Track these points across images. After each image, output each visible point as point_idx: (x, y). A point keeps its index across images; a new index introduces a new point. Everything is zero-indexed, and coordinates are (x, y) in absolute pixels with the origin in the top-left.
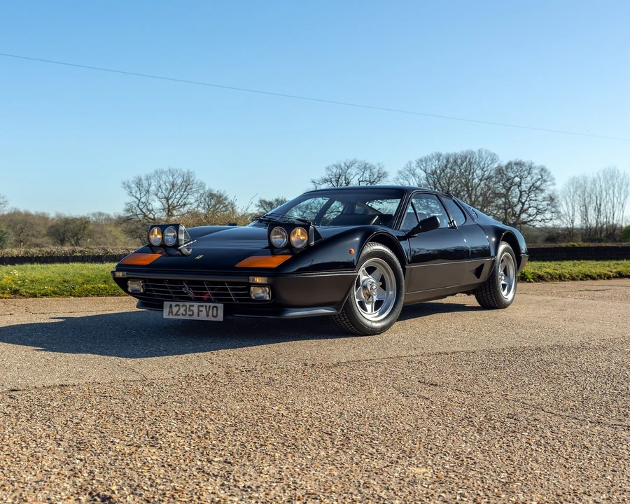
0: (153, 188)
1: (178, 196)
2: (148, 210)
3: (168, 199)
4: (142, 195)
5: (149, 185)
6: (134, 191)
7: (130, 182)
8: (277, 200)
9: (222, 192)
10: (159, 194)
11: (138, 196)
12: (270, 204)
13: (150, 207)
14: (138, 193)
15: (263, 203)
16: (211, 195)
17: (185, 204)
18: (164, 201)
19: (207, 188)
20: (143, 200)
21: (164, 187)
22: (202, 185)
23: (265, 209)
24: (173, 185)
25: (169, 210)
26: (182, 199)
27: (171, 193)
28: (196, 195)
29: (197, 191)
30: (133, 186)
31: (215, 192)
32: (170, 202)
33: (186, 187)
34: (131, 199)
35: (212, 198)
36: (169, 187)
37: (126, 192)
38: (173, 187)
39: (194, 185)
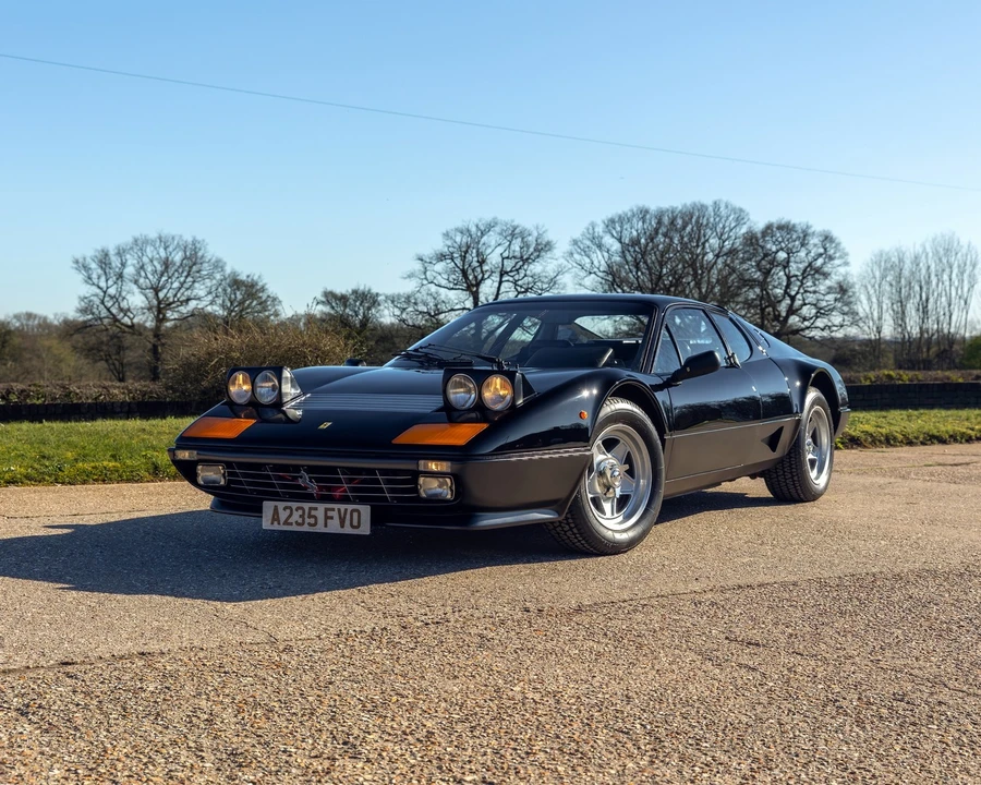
0: (129, 271)
1: (176, 285)
2: (121, 310)
3: (156, 290)
4: (110, 283)
5: (123, 265)
6: (94, 276)
7: (89, 260)
8: (355, 292)
9: (255, 278)
10: (141, 280)
11: (103, 284)
12: (343, 299)
13: (124, 305)
14: (103, 278)
15: (330, 297)
16: (236, 283)
17: (188, 300)
18: (150, 293)
19: (228, 270)
20: (112, 291)
21: (149, 268)
22: (218, 265)
23: (333, 308)
24: (167, 264)
25: (160, 309)
26: (183, 290)
27: (164, 279)
29: (210, 276)
30: (93, 266)
31: (243, 277)
32: (161, 295)
33: (191, 267)
35: (238, 289)
36: (159, 268)
37: (80, 277)
39: (205, 265)
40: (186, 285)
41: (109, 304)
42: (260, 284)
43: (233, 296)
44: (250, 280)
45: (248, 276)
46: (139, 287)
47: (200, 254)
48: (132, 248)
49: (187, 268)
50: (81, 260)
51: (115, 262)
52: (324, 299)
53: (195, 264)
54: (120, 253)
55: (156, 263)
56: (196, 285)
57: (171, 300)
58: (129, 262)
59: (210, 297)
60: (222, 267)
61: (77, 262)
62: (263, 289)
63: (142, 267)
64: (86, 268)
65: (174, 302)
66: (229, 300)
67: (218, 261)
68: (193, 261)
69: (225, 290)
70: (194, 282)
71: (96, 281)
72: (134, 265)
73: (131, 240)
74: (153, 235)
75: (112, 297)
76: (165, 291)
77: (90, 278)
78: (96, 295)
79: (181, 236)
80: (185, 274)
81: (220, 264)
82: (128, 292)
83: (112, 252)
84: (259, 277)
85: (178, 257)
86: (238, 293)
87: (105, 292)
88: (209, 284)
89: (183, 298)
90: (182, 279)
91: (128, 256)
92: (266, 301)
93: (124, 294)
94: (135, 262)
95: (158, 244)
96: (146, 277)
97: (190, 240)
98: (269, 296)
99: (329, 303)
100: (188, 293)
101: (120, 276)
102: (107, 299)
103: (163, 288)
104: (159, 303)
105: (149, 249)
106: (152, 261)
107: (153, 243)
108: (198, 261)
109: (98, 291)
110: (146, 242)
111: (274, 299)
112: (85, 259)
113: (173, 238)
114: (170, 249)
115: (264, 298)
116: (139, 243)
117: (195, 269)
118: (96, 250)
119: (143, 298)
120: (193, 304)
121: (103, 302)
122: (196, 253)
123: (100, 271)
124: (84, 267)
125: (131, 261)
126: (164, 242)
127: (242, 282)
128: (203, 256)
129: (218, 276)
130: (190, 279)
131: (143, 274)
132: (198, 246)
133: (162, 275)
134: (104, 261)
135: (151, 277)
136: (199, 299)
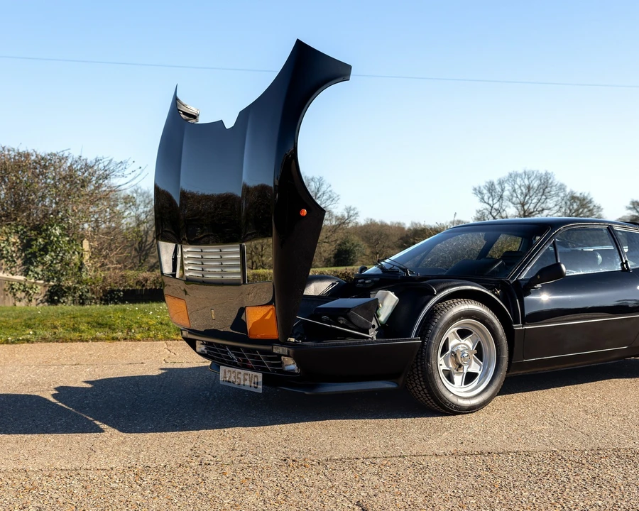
0: (506, 193)
1: (535, 201)
3: (523, 205)
4: (495, 201)
5: (503, 190)
6: (486, 198)
7: (482, 188)
9: (586, 195)
10: (514, 199)
11: (491, 202)
14: (491, 199)
16: (573, 198)
17: (543, 210)
19: (568, 191)
20: (496, 206)
22: (562, 188)
24: (529, 188)
26: (539, 204)
27: (528, 197)
28: (555, 199)
29: (557, 195)
30: (485, 191)
31: (578, 195)
32: (526, 207)
33: (544, 190)
34: (482, 206)
35: (575, 202)
36: (524, 191)
37: (477, 199)
38: (529, 191)
39: (554, 188)
40: (541, 201)
41: (494, 214)
42: (589, 198)
43: (571, 207)
44: (582, 196)
45: (581, 194)
46: (513, 203)
47: (550, 181)
48: (508, 180)
49: (542, 190)
50: (478, 188)
51: (498, 188)
52: (631, 206)
53: (547, 187)
54: (501, 183)
55: (522, 188)
56: (548, 200)
57: (532, 210)
58: (506, 189)
59: (557, 207)
60: (564, 189)
61: (475, 189)
62: (590, 202)
63: (514, 191)
64: (480, 193)
65: (534, 211)
66: (569, 208)
67: (562, 185)
68: (545, 186)
69: (566, 203)
70: (546, 199)
71: (486, 201)
72: (509, 190)
73: (507, 175)
74: (520, 171)
75: (496, 210)
76: (528, 205)
77: (483, 199)
78: (487, 209)
79: (538, 171)
80: (541, 194)
81: (563, 187)
82: (506, 207)
83: (496, 182)
84: (589, 194)
85: (536, 184)
86: (575, 204)
87: (492, 207)
88: (556, 200)
89: (540, 209)
90: (540, 197)
91: (506, 185)
92: (592, 210)
93: (504, 208)
94: (510, 188)
95: (524, 176)
96: (517, 197)
97: (544, 173)
98: (594, 206)
99: (634, 208)
100: (543, 206)
101: (501, 197)
102: (493, 211)
103: (527, 203)
104: (525, 212)
105: (519, 181)
106: (520, 187)
107: (520, 176)
108: (549, 185)
109: (488, 207)
110: (517, 175)
111: (599, 208)
112: (480, 188)
113: (533, 172)
114: (532, 179)
115: (591, 208)
116: (513, 176)
117: (547, 190)
118: (487, 182)
119: (515, 209)
120: (546, 212)
121: (491, 213)
122: (548, 180)
123: (489, 195)
124: (480, 192)
125: (508, 187)
126: (527, 175)
127: (578, 198)
128: (552, 183)
129: (562, 195)
130: (544, 197)
131: (515, 195)
132: (549, 176)
133: (526, 196)
134: (491, 188)
135: (519, 196)
136: (549, 209)
